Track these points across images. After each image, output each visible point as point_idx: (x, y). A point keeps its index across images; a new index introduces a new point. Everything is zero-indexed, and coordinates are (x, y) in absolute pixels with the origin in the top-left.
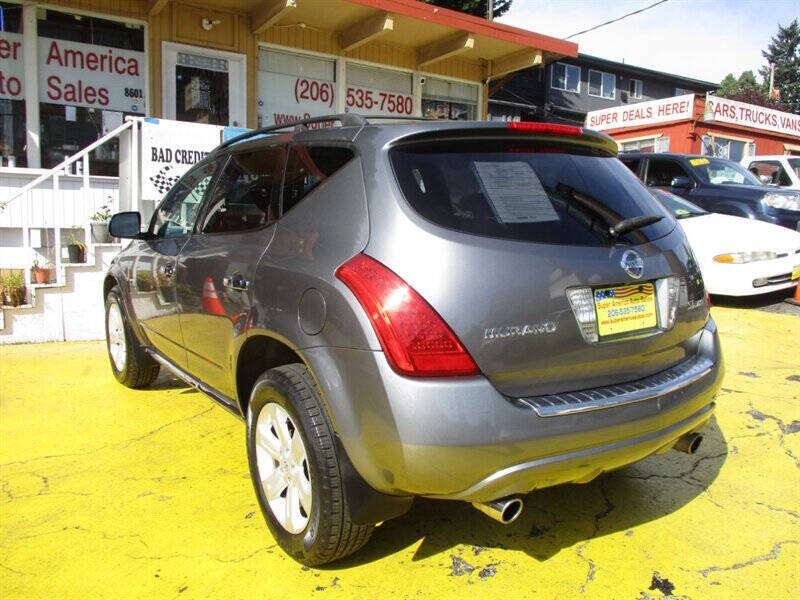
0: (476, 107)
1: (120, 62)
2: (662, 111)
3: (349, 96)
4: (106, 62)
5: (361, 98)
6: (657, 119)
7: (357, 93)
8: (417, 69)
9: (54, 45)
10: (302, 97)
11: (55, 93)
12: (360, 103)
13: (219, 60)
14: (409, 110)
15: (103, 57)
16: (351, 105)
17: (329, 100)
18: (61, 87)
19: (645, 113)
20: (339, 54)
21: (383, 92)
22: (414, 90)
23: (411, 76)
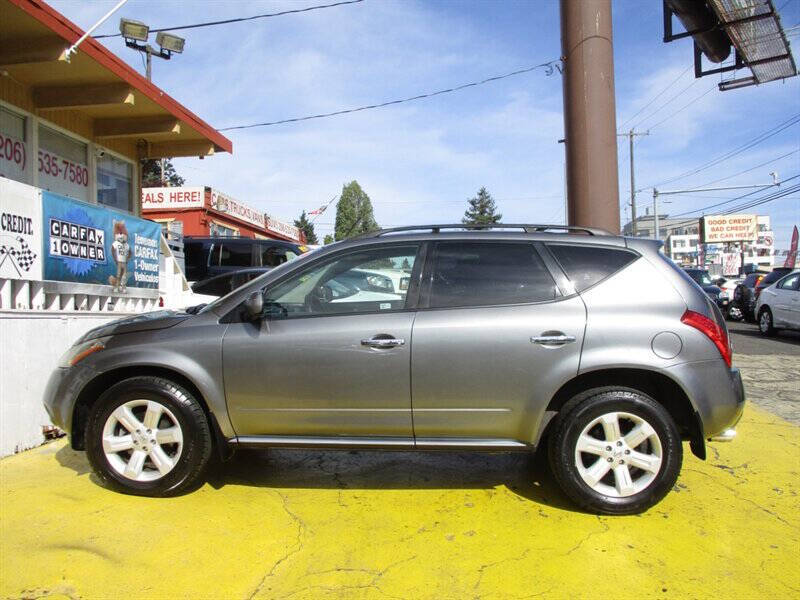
2: (175, 197)
3: (39, 160)
5: (48, 164)
6: (167, 204)
7: (45, 158)
8: (93, 141)
12: (47, 168)
17: (22, 162)
19: (156, 198)
20: (33, 112)
21: (66, 160)
22: (89, 161)
23: (86, 147)
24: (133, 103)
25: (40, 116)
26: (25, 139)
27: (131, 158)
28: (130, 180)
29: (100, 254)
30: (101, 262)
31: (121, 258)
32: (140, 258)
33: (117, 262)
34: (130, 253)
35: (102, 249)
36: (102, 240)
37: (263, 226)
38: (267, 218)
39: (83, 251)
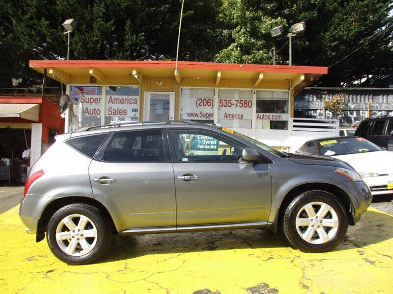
0: (288, 101)
1: (131, 101)
3: (220, 103)
4: (127, 101)
8: (253, 88)
9: (111, 97)
10: (199, 105)
11: (110, 113)
13: (166, 95)
15: (126, 99)
16: (221, 106)
17: (211, 105)
18: (112, 111)
21: (237, 99)
22: (253, 97)
23: (252, 91)
25: (218, 87)
27: (285, 89)
28: (288, 98)
32: (202, 139)
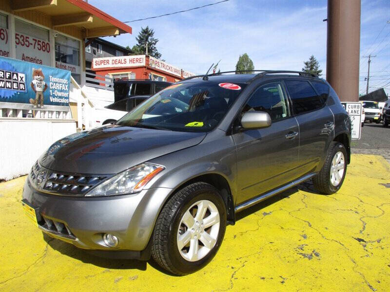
2: (132, 61)
3: (16, 38)
5: (23, 40)
6: (128, 65)
7: (21, 37)
8: (52, 28)
12: (23, 43)
14: (48, 50)
16: (18, 44)
17: (5, 39)
19: (123, 62)
20: (11, 12)
21: (35, 38)
22: (50, 39)
23: (48, 31)
24: (56, 4)
25: (15, 14)
26: (7, 28)
27: (78, 38)
28: (79, 49)
29: (22, 86)
30: (23, 91)
31: (38, 89)
32: (54, 90)
33: (36, 92)
34: (46, 86)
35: (24, 84)
36: (24, 79)
37: (180, 75)
38: (182, 72)
39: (9, 85)
